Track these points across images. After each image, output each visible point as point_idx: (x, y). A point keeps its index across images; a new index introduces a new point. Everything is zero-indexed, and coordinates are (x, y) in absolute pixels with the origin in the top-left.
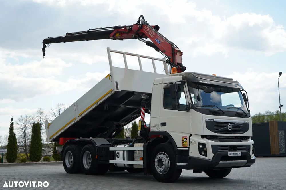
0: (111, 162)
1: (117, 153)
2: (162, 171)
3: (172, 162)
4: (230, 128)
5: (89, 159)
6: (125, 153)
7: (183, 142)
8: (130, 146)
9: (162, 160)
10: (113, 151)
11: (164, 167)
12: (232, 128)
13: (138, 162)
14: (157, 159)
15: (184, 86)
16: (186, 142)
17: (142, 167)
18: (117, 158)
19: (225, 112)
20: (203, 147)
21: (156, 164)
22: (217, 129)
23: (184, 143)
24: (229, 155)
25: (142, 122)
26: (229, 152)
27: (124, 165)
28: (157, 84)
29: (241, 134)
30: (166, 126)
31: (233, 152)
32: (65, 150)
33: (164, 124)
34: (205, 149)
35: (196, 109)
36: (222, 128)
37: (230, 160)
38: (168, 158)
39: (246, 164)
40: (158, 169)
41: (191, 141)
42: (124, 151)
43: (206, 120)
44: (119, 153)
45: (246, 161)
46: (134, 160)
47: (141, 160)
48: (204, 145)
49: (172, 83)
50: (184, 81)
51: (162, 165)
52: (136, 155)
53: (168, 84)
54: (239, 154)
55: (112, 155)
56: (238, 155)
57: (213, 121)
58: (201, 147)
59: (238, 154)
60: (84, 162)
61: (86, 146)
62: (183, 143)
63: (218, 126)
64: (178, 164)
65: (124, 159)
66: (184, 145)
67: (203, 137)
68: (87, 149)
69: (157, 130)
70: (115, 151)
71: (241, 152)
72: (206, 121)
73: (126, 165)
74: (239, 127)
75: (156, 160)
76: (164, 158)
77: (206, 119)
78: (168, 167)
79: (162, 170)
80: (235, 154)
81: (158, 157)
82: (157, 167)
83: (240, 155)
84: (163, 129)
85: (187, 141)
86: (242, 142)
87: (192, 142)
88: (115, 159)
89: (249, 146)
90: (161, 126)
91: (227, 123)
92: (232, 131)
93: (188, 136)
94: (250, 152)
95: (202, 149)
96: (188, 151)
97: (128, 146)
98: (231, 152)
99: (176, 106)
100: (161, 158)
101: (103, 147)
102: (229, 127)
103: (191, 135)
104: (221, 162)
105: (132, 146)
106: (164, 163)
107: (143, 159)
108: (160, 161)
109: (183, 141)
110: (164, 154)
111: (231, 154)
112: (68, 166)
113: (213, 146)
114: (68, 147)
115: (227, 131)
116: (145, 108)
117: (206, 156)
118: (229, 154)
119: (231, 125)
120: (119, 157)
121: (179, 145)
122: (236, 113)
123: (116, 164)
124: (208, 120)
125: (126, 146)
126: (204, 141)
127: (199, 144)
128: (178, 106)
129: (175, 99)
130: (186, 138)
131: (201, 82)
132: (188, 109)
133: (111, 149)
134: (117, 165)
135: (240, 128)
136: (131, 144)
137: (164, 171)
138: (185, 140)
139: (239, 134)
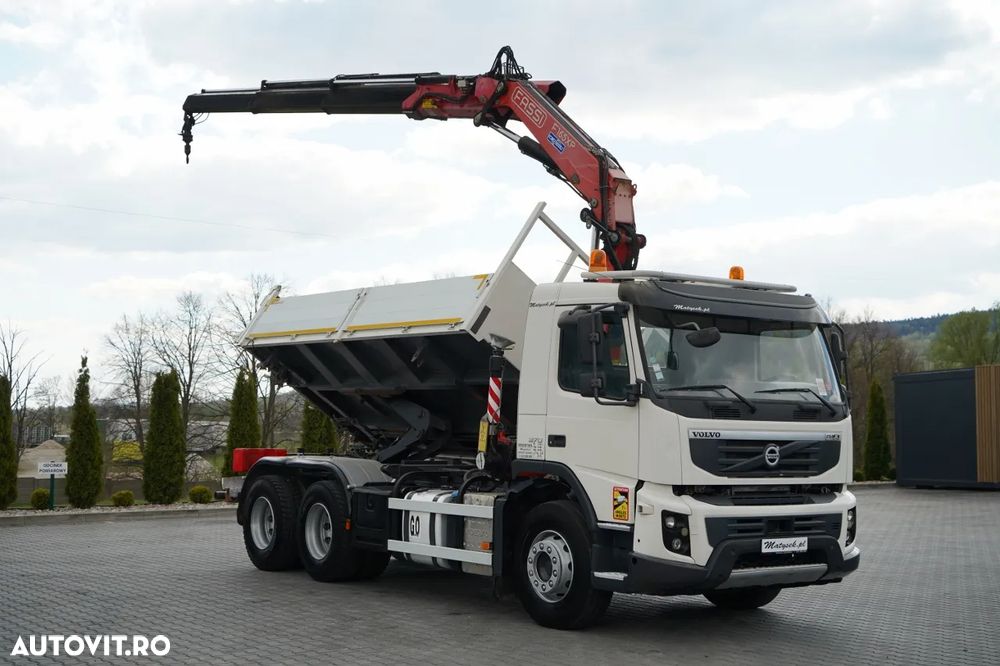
0: (393, 545)
1: (413, 518)
2: (551, 592)
3: (581, 567)
4: (772, 461)
5: (327, 527)
6: (438, 520)
7: (616, 503)
8: (454, 500)
9: (551, 556)
10: (401, 511)
11: (554, 579)
12: (781, 458)
13: (477, 557)
14: (535, 552)
15: (625, 321)
16: (624, 504)
17: (489, 573)
18: (413, 533)
19: (757, 406)
20: (679, 525)
21: (530, 567)
22: (728, 465)
23: (618, 509)
24: (764, 550)
25: (490, 424)
26: (764, 541)
27: (434, 559)
28: (540, 305)
29: (811, 478)
30: (564, 446)
31: (778, 541)
32: (252, 488)
33: (558, 441)
34: (684, 532)
35: (659, 400)
36: (746, 461)
37: (766, 566)
38: (567, 552)
39: (824, 576)
40: (537, 585)
41: (639, 503)
42: (433, 516)
43: (692, 436)
44: (418, 519)
45: (823, 566)
46: (463, 547)
47: (484, 549)
48: (682, 519)
49: (585, 307)
50: (624, 306)
51: (550, 572)
52: (470, 531)
53: (572, 308)
54: (800, 545)
55: (397, 524)
56: (795, 549)
57: (715, 437)
58: (671, 524)
59: (798, 544)
60: (311, 537)
61: (315, 486)
62: (615, 507)
63: (729, 454)
64: (597, 574)
65: (433, 542)
66: (620, 515)
67: (679, 490)
68: (319, 497)
69: (535, 457)
70: (407, 512)
71: (806, 539)
72: (691, 440)
73: (440, 562)
74: (807, 455)
75: (531, 555)
76: (557, 549)
77: (691, 432)
78: (569, 582)
79: (549, 589)
80: (784, 546)
81: (536, 547)
82: (533, 578)
83: (805, 548)
84: (554, 455)
85: (627, 503)
86: (813, 503)
87: (641, 507)
88: (407, 539)
89: (839, 516)
90: (550, 445)
91: (764, 443)
92: (779, 467)
93: (631, 486)
94: (838, 537)
95: (675, 530)
96: (628, 536)
97: (445, 501)
98: (770, 540)
99: (593, 388)
100: (545, 550)
101: (368, 494)
102: (772, 457)
103: (640, 484)
104: (736, 573)
105: (460, 500)
106: (555, 567)
107: (492, 547)
108: (544, 560)
109: (615, 500)
110: (557, 538)
111: (770, 545)
112: (261, 544)
113: (711, 523)
114: (259, 482)
115: (764, 470)
116: (500, 379)
117: (688, 553)
118: (764, 546)
119: (777, 449)
120: (417, 533)
121: (604, 512)
122: (795, 407)
123: (408, 554)
124: (698, 437)
125: (442, 499)
126: (684, 504)
127: (666, 514)
128: (599, 389)
129: (591, 363)
130: (625, 494)
131: (679, 307)
132: (632, 397)
133: (394, 503)
134: (413, 558)
135: (808, 457)
136: (456, 492)
137: (556, 592)
138: (621, 498)
139: (806, 476)
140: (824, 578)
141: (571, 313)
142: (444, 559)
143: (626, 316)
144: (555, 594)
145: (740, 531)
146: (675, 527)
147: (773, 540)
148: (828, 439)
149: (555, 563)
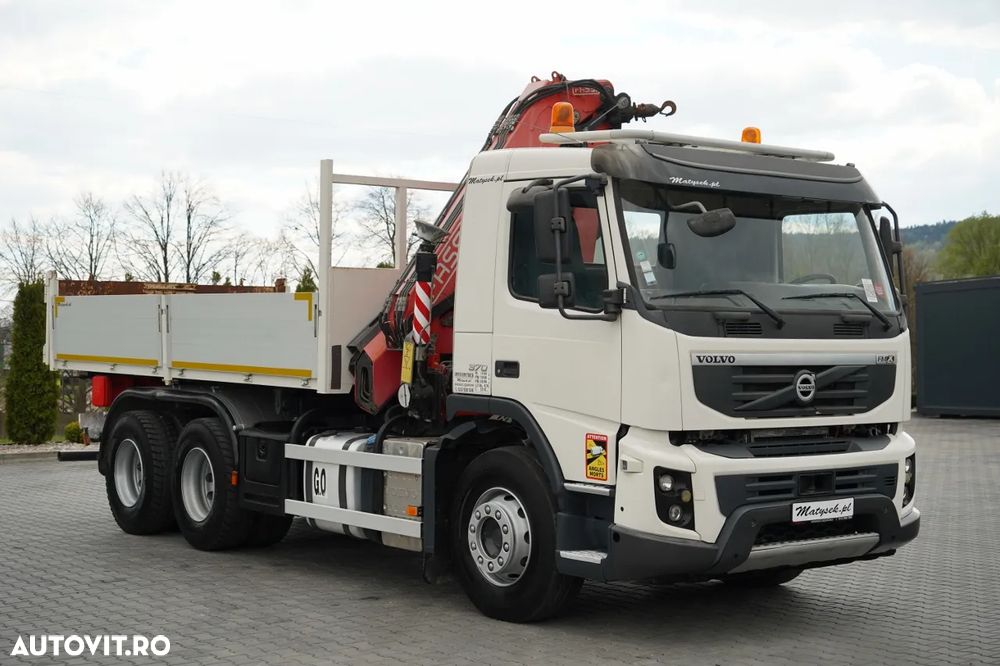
0: (292, 507)
1: (317, 469)
2: (501, 572)
3: (542, 538)
4: (805, 394)
5: (210, 479)
6: (350, 475)
7: (590, 456)
8: (370, 448)
9: (500, 523)
10: (300, 462)
11: (505, 555)
12: (818, 390)
13: (402, 526)
14: (479, 518)
15: (600, 200)
16: (602, 458)
17: (419, 548)
18: (317, 491)
19: (784, 318)
20: (678, 488)
21: (473, 538)
22: (745, 402)
23: (592, 464)
24: (796, 518)
25: (416, 345)
26: (795, 506)
27: (346, 527)
28: (484, 181)
29: (857, 415)
30: (517, 376)
31: (814, 505)
32: (116, 428)
33: (508, 369)
34: (686, 497)
35: (647, 311)
36: (771, 395)
37: (798, 539)
38: (523, 516)
39: (872, 549)
40: (482, 563)
41: (622, 457)
42: (343, 469)
43: (697, 363)
44: (323, 472)
45: (873, 537)
46: (382, 513)
47: (410, 515)
48: (683, 478)
49: (546, 182)
50: (599, 179)
51: (499, 545)
52: (391, 489)
53: (526, 184)
54: (844, 509)
55: (296, 478)
56: (837, 515)
57: (727, 363)
58: (667, 485)
59: (840, 508)
61: (194, 425)
62: (589, 461)
63: (747, 386)
64: (564, 554)
65: (343, 504)
66: (596, 473)
67: (678, 438)
68: (197, 439)
69: (478, 391)
70: (310, 463)
71: (851, 500)
72: (694, 368)
73: (353, 531)
74: (852, 385)
75: (474, 522)
76: (508, 512)
77: (694, 356)
78: (525, 559)
79: (497, 568)
80: (822, 512)
81: (480, 511)
82: (477, 552)
83: (850, 513)
84: (503, 388)
85: (606, 456)
86: (860, 450)
87: (625, 463)
88: (310, 500)
89: (894, 467)
90: (498, 375)
91: (794, 369)
92: (815, 402)
93: (611, 433)
94: (893, 496)
96: (604, 504)
97: (359, 450)
98: (803, 505)
99: (557, 296)
100: (492, 515)
101: (259, 439)
102: (804, 388)
103: (623, 430)
104: (759, 551)
105: (378, 448)
106: (506, 538)
107: (421, 512)
108: (490, 528)
109: (588, 451)
110: (509, 498)
111: (804, 511)
112: (128, 500)
113: (723, 483)
114: (123, 420)
115: (794, 407)
116: (430, 284)
117: (691, 526)
118: (795, 513)
119: (812, 378)
120: (323, 491)
121: (573, 469)
122: (837, 320)
123: (312, 520)
124: (705, 363)
125: (354, 446)
126: (687, 458)
127: (660, 472)
128: (564, 297)
129: (554, 261)
130: (602, 444)
131: (677, 180)
132: (612, 309)
133: (292, 451)
134: (319, 524)
135: (853, 388)
136: (373, 438)
137: (507, 573)
138: (597, 449)
139: (850, 413)
140: (873, 552)
141: (524, 191)
142: (359, 528)
143: (602, 192)
144: (506, 575)
145: (762, 493)
146: (672, 490)
147: (807, 505)
148: (880, 362)
149: (506, 533)
